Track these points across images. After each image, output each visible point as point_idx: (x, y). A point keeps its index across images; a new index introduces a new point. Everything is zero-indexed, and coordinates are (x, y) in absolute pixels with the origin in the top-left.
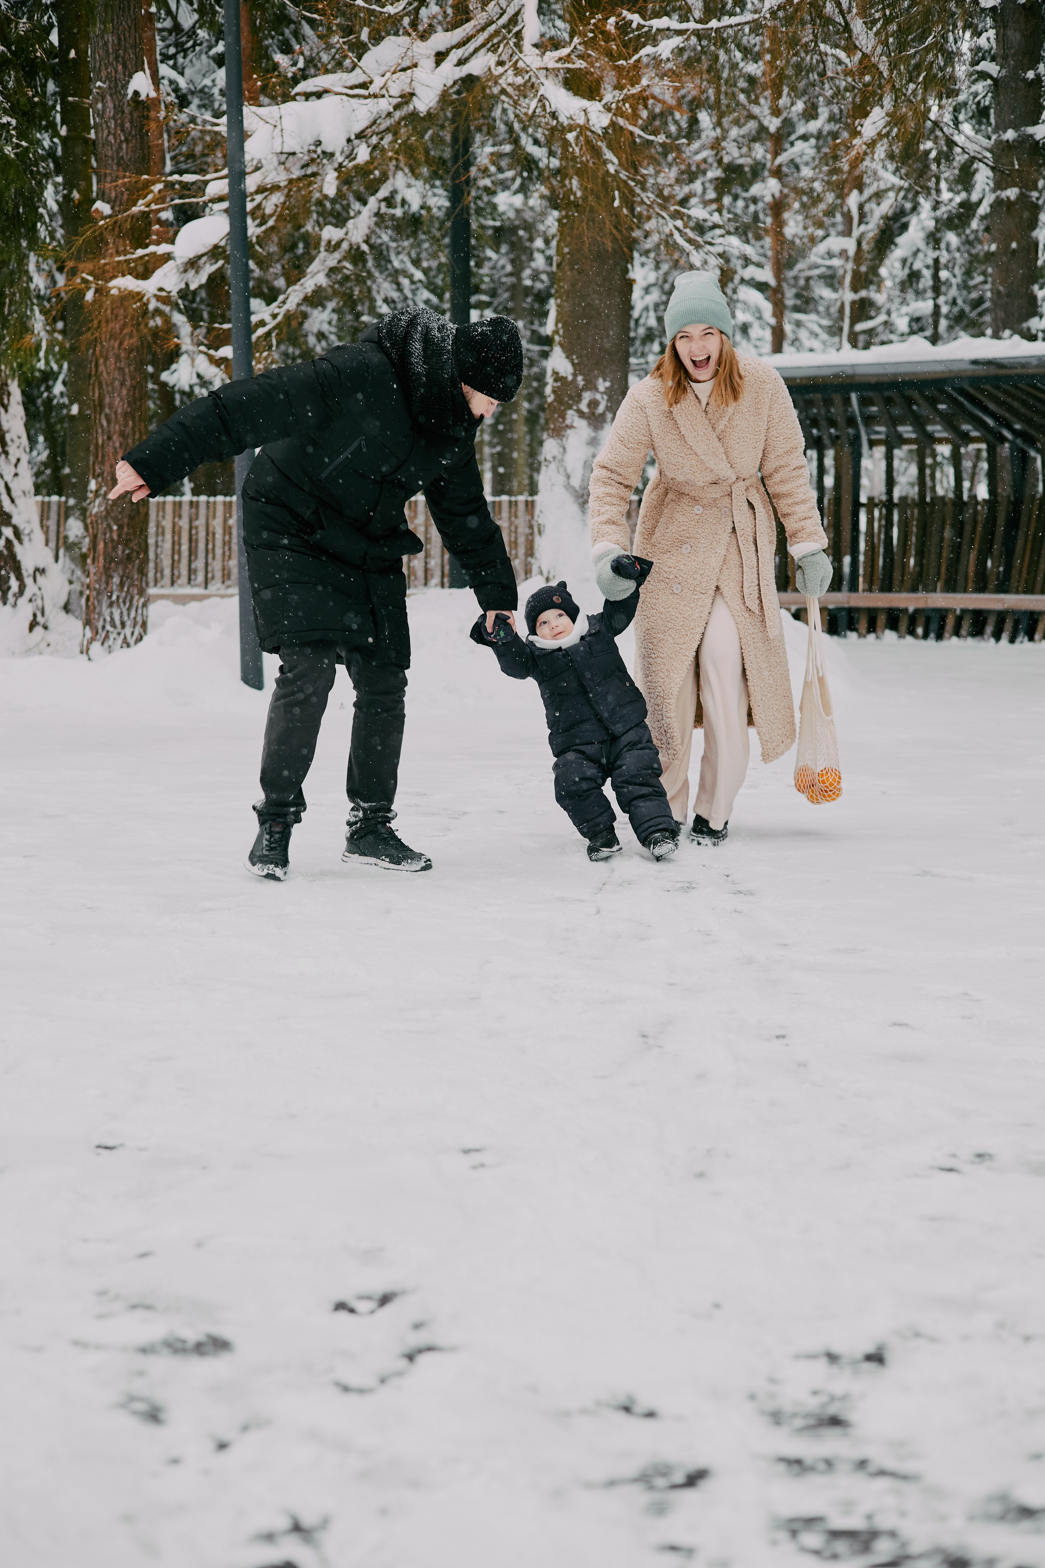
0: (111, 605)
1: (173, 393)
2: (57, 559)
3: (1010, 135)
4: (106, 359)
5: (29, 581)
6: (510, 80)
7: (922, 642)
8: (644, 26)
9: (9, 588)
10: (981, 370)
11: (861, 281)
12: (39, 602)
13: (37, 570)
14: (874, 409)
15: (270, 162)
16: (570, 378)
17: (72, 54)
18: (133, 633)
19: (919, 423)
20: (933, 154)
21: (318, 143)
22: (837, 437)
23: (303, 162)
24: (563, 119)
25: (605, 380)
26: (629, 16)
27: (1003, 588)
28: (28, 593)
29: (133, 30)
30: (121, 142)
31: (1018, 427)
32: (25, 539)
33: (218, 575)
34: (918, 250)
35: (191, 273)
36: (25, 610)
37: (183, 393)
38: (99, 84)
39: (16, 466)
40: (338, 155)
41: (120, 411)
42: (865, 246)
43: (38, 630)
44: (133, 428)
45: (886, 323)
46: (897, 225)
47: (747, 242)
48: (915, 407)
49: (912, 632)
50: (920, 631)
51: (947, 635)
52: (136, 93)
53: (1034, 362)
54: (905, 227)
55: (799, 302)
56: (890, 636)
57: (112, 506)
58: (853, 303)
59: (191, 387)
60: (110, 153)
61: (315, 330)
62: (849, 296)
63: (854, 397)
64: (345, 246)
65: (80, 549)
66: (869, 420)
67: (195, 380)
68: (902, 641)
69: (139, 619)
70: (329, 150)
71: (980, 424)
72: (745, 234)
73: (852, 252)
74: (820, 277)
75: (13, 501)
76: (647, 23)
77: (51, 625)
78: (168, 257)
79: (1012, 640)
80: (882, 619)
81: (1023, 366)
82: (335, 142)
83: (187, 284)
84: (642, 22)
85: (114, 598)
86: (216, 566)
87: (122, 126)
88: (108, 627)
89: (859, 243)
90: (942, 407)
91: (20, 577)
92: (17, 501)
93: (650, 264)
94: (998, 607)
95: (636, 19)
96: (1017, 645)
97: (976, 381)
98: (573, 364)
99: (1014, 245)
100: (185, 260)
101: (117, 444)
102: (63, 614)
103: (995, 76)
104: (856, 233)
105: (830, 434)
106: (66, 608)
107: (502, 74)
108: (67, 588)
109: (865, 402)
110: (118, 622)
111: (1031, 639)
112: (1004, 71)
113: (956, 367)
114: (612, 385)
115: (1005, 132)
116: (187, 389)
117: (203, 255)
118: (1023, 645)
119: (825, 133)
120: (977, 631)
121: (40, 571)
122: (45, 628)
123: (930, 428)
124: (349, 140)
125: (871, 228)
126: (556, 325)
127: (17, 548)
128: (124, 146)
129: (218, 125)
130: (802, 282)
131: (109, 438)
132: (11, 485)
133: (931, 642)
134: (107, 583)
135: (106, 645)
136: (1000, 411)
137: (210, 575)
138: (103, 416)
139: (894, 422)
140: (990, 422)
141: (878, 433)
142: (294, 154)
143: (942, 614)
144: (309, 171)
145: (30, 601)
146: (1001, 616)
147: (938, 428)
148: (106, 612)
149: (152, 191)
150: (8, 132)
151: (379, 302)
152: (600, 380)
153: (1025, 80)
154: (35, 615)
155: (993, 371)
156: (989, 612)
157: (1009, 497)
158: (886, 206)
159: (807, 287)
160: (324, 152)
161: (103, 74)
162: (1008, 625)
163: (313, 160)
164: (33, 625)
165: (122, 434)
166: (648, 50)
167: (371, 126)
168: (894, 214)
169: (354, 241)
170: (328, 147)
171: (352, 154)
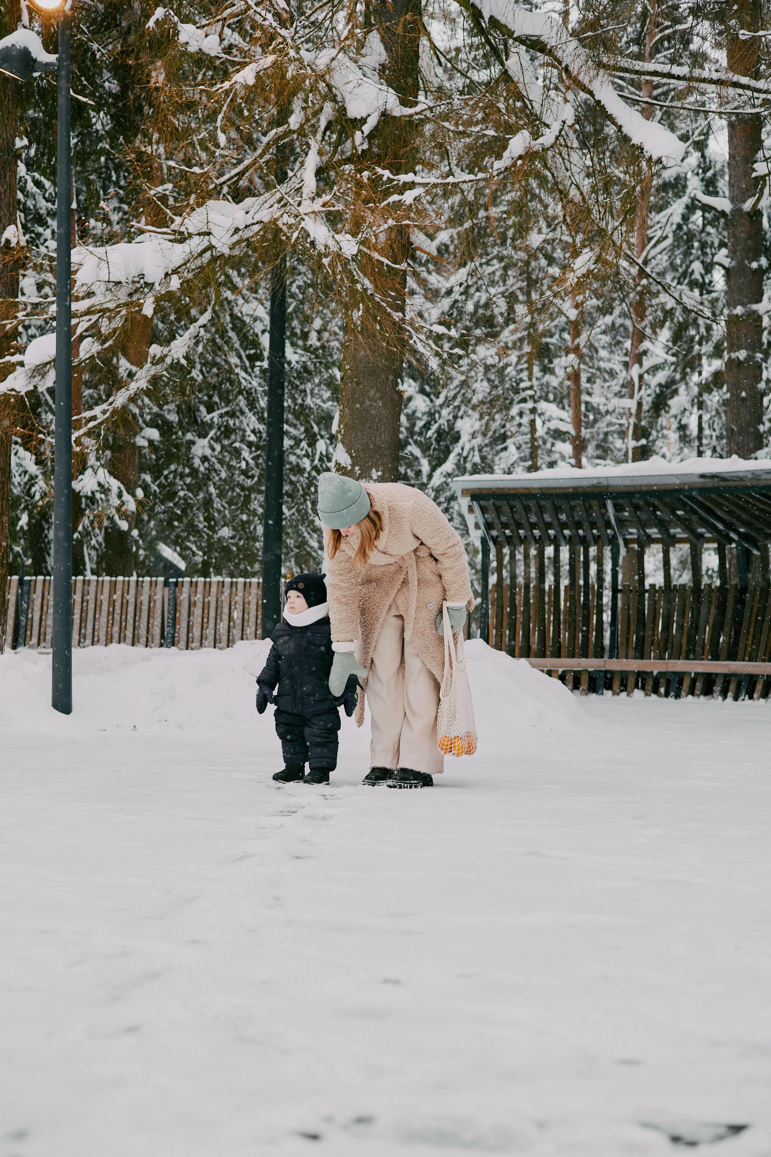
1: (81, 497)
3: (739, 310)
7: (665, 699)
8: (393, 180)
10: (709, 483)
11: (641, 432)
14: (626, 514)
15: (99, 289)
16: (349, 468)
19: (663, 525)
20: (697, 338)
21: (142, 276)
22: (599, 536)
23: (128, 291)
24: (320, 247)
25: (377, 471)
26: (380, 171)
27: (732, 656)
29: (7, 194)
31: (742, 530)
34: (685, 410)
35: (38, 378)
37: (87, 497)
40: (156, 285)
42: (645, 407)
46: (669, 391)
47: (563, 408)
48: (658, 513)
49: (656, 691)
50: (662, 690)
51: (683, 693)
52: (8, 241)
53: (750, 476)
54: (676, 392)
55: (599, 452)
56: (638, 694)
58: (635, 449)
59: (93, 493)
61: (200, 455)
62: (632, 444)
63: (609, 504)
64: (168, 360)
66: (622, 523)
67: (96, 488)
68: (648, 698)
71: (713, 528)
72: (561, 402)
73: (634, 411)
74: (614, 432)
76: (396, 177)
78: (22, 364)
79: (736, 698)
80: (631, 681)
81: (741, 479)
82: (155, 276)
83: (35, 387)
84: (392, 177)
89: (640, 404)
90: (680, 513)
93: (476, 415)
94: (725, 671)
95: (387, 174)
96: (740, 702)
97: (703, 490)
98: (352, 457)
99: (743, 394)
100: (33, 367)
103: (727, 266)
104: (637, 397)
105: (593, 535)
109: (619, 508)
111: (751, 698)
112: (734, 263)
113: (687, 480)
115: (735, 308)
116: (89, 494)
117: (47, 363)
118: (745, 703)
119: (617, 325)
120: (708, 691)
123: (672, 531)
124: (167, 274)
125: (647, 396)
126: (339, 426)
130: (601, 436)
133: (671, 700)
136: (725, 517)
139: (643, 525)
140: (721, 527)
141: (631, 534)
142: (120, 283)
143: (680, 676)
144: (134, 298)
146: (727, 678)
147: (679, 530)
151: (249, 432)
152: (374, 470)
153: (751, 269)
155: (715, 482)
156: (717, 675)
157: (736, 585)
158: (661, 377)
159: (605, 440)
160: (145, 283)
162: (733, 686)
163: (136, 291)
166: (395, 198)
167: (185, 264)
168: (667, 382)
169: (175, 356)
170: (149, 279)
171: (165, 284)
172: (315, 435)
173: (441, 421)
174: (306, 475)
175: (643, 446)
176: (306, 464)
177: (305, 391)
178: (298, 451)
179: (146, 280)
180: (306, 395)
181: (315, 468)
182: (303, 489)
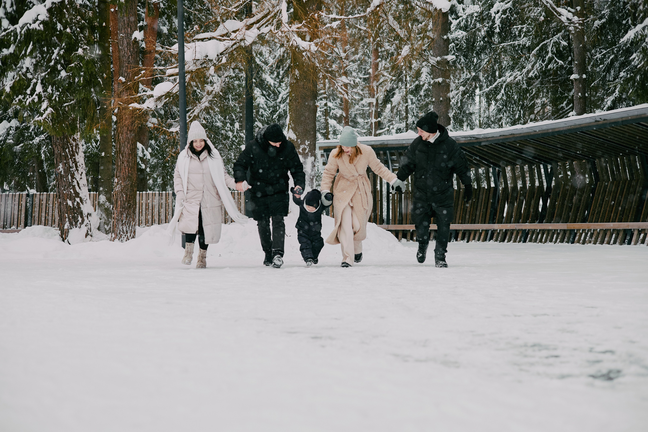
0: (122, 225)
2: (95, 210)
3: (438, 59)
4: (122, 134)
5: (86, 218)
6: (280, 35)
8: (326, 17)
9: (78, 221)
11: (378, 115)
12: (89, 226)
13: (88, 214)
14: (395, 157)
15: (192, 62)
16: (295, 140)
17: (104, 24)
18: (130, 236)
20: (404, 67)
21: (207, 56)
23: (202, 63)
24: (301, 48)
25: (308, 141)
26: (321, 13)
28: (85, 223)
30: (129, 56)
32: (84, 202)
33: (144, 221)
34: (400, 103)
35: (158, 102)
36: (84, 229)
38: (121, 35)
39: (81, 175)
40: (214, 60)
41: (127, 153)
42: (380, 102)
43: (89, 237)
44: (132, 159)
45: (388, 130)
46: (391, 93)
52: (135, 38)
54: (394, 94)
57: (123, 188)
58: (375, 123)
60: (125, 60)
62: (373, 120)
63: (388, 153)
64: (214, 92)
65: (104, 206)
69: (133, 230)
70: (211, 59)
73: (374, 104)
74: (360, 114)
75: (80, 188)
77: (93, 235)
78: (152, 96)
82: (213, 56)
83: (157, 106)
85: (124, 222)
86: (143, 218)
87: (130, 50)
88: (121, 233)
89: (377, 100)
91: (82, 217)
92: (81, 188)
95: (325, 15)
98: (296, 135)
99: (441, 99)
100: (157, 97)
101: (126, 165)
102: (98, 231)
104: (376, 97)
106: (99, 229)
107: (276, 33)
108: (99, 221)
110: (125, 231)
112: (436, 36)
114: (310, 143)
115: (436, 58)
117: (163, 96)
121: (89, 214)
122: (91, 236)
124: (218, 55)
125: (381, 96)
126: (290, 121)
127: (81, 206)
128: (130, 57)
129: (171, 49)
131: (123, 163)
132: (79, 182)
134: (121, 217)
135: (120, 240)
137: (140, 222)
138: (120, 155)
141: (395, 166)
142: (199, 60)
144: (203, 66)
145: (86, 226)
148: (121, 228)
149: (141, 73)
150: (86, 51)
152: (306, 141)
153: (443, 39)
154: (87, 231)
158: (389, 86)
160: (209, 59)
161: (123, 31)
163: (205, 62)
164: (87, 235)
165: (128, 161)
167: (225, 51)
168: (390, 89)
169: (217, 91)
170: (210, 57)
171: (219, 60)
172: (234, 120)
173: (280, 110)
174: (230, 140)
175: (379, 121)
176: (230, 134)
177: (229, 98)
178: (226, 128)
179: (209, 58)
180: (229, 101)
181: (234, 136)
182: (229, 147)
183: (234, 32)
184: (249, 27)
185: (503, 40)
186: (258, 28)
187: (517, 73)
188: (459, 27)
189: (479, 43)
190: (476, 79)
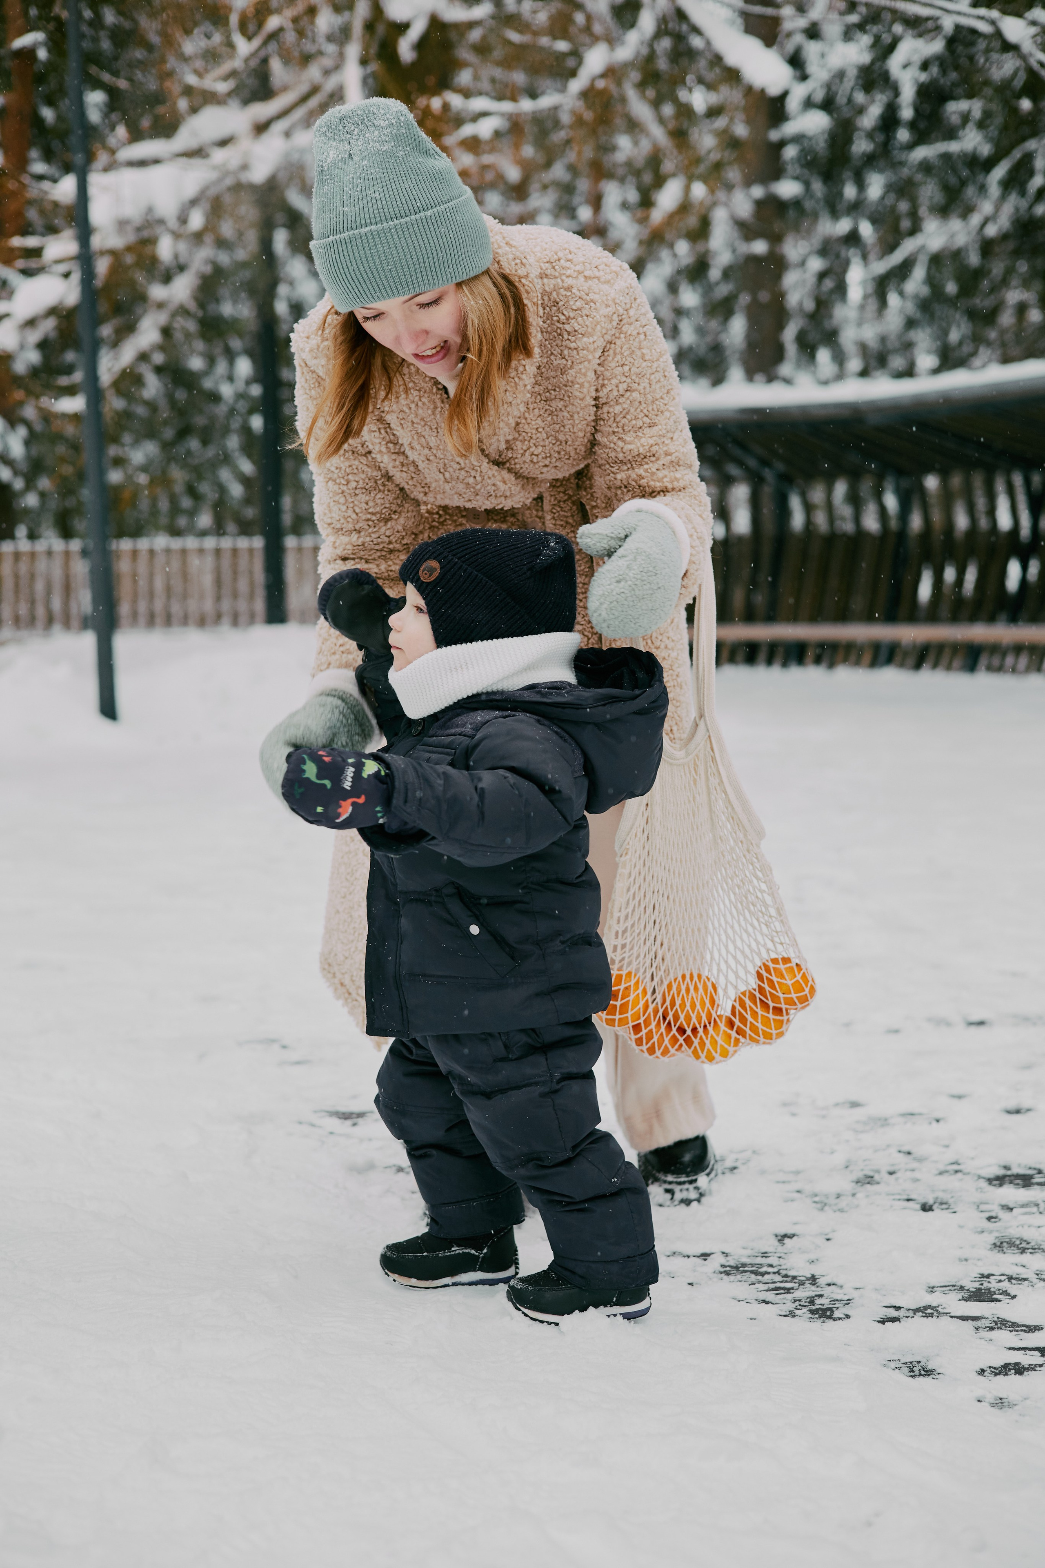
23: (137, 228)
40: (170, 220)
70: (163, 217)
82: (168, 208)
100: (24, 318)
117: (40, 316)
124: (179, 208)
142: (130, 220)
160: (157, 218)
163: (146, 226)
167: (200, 194)
171: (183, 220)
179: (156, 213)
183: (223, 143)
184: (261, 128)
185: (921, 137)
186: (287, 134)
187: (955, 224)
188: (809, 104)
189: (861, 146)
190: (853, 238)
